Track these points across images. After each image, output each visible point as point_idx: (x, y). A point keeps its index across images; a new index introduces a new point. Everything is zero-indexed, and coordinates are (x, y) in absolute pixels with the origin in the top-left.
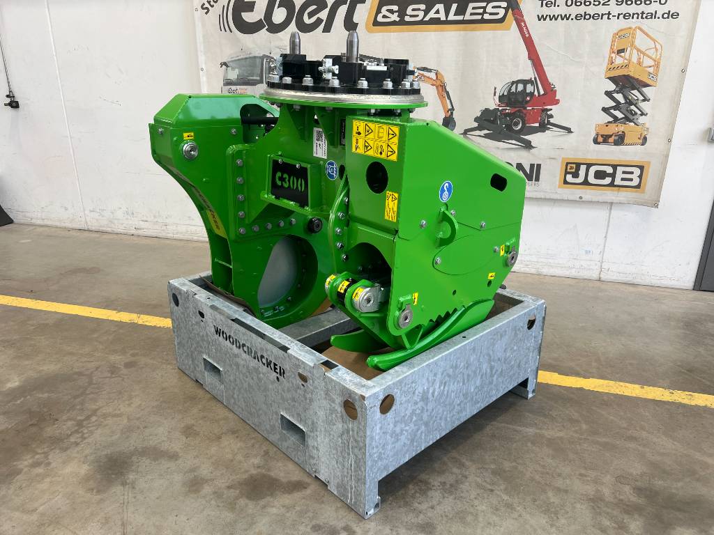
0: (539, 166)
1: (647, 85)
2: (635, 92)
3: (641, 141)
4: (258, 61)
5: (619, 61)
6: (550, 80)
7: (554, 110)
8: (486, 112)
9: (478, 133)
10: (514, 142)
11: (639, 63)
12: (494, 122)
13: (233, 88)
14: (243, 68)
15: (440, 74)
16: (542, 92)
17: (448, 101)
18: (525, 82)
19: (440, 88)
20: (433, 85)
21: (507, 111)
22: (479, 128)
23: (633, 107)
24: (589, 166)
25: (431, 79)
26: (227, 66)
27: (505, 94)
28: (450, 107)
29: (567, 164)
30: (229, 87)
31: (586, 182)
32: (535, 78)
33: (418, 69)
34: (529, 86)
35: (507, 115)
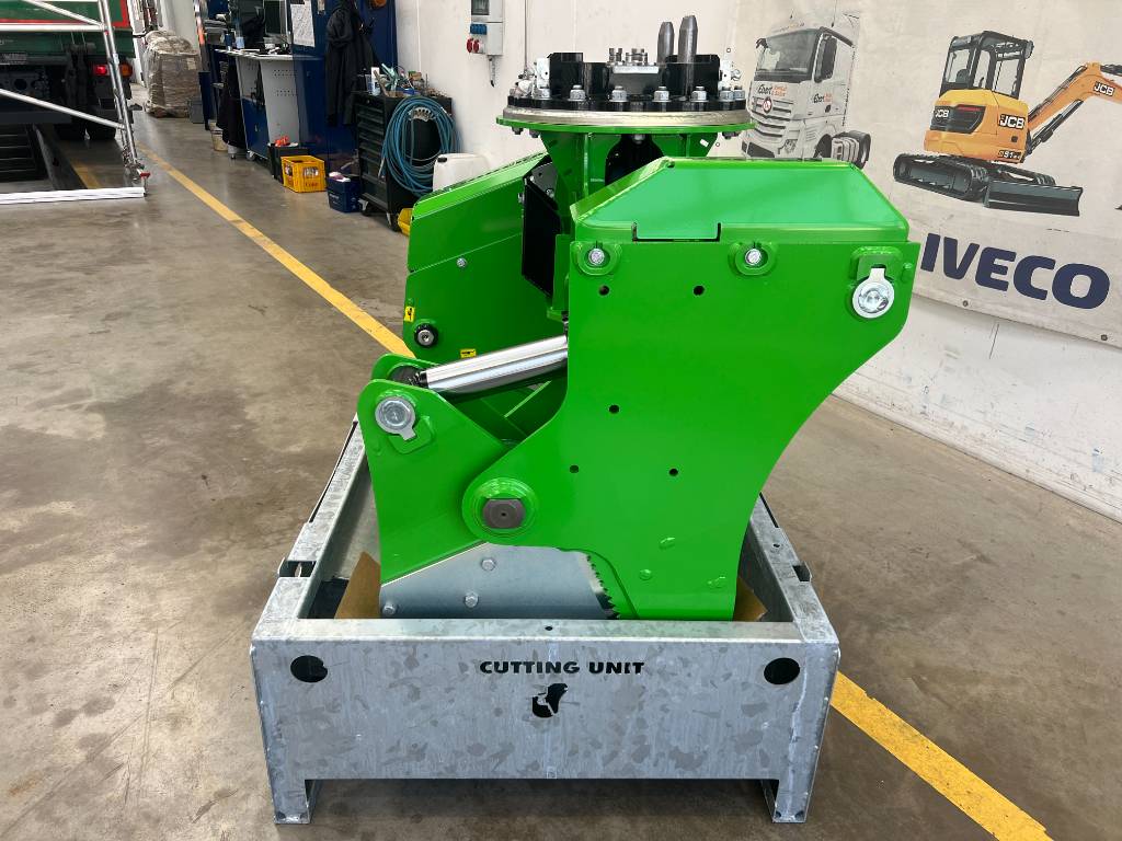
4: (811, 38)
13: (767, 84)
14: (787, 51)
26: (766, 46)
30: (763, 82)
33: (1104, 69)
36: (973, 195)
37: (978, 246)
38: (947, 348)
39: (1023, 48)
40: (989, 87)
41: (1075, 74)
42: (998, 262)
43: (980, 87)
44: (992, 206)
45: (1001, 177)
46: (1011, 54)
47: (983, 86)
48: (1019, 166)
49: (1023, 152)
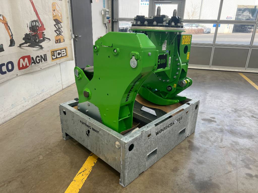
0: (46, 55)
1: (61, 23)
2: (59, 25)
3: (63, 41)
5: (55, 14)
6: (42, 21)
7: (45, 32)
8: (26, 35)
9: (25, 45)
10: (38, 47)
11: (58, 15)
12: (30, 39)
15: (4, 17)
16: (41, 26)
17: (10, 31)
18: (35, 21)
19: (6, 25)
20: (3, 23)
21: (33, 34)
22: (26, 43)
23: (60, 30)
24: (56, 51)
25: (1, 20)
27: (31, 27)
28: (11, 34)
29: (52, 52)
31: (57, 58)
32: (38, 20)
34: (37, 23)
35: (33, 35)
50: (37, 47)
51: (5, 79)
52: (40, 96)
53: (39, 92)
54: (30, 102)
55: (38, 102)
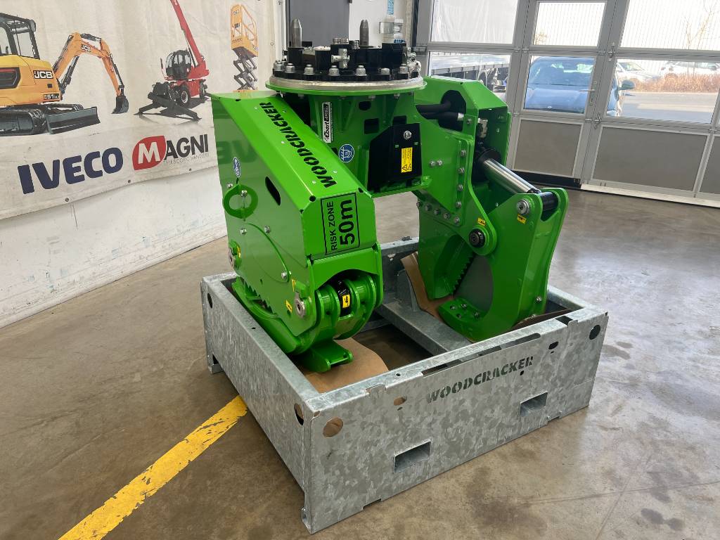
0: (206, 136)
1: (254, 56)
2: (248, 61)
5: (237, 34)
6: (200, 52)
7: (208, 80)
8: (158, 86)
9: (153, 111)
10: (185, 116)
11: (247, 36)
12: (166, 97)
15: (105, 43)
16: (197, 64)
17: (117, 76)
18: (183, 53)
19: (107, 61)
20: (100, 57)
21: (175, 84)
22: (155, 105)
23: (249, 75)
25: (97, 49)
27: (170, 66)
28: (120, 84)
32: (189, 49)
33: (82, 36)
34: (186, 57)
35: (176, 88)
36: (39, 128)
37: (58, 161)
38: (49, 239)
39: (28, 25)
40: (14, 52)
41: (69, 41)
42: (74, 165)
43: (7, 54)
44: (55, 132)
45: (53, 112)
46: (21, 29)
47: (10, 52)
48: (61, 102)
49: (59, 93)
50: (182, 116)
51: (99, 189)
52: (187, 236)
53: (183, 227)
54: (159, 247)
55: (179, 251)
